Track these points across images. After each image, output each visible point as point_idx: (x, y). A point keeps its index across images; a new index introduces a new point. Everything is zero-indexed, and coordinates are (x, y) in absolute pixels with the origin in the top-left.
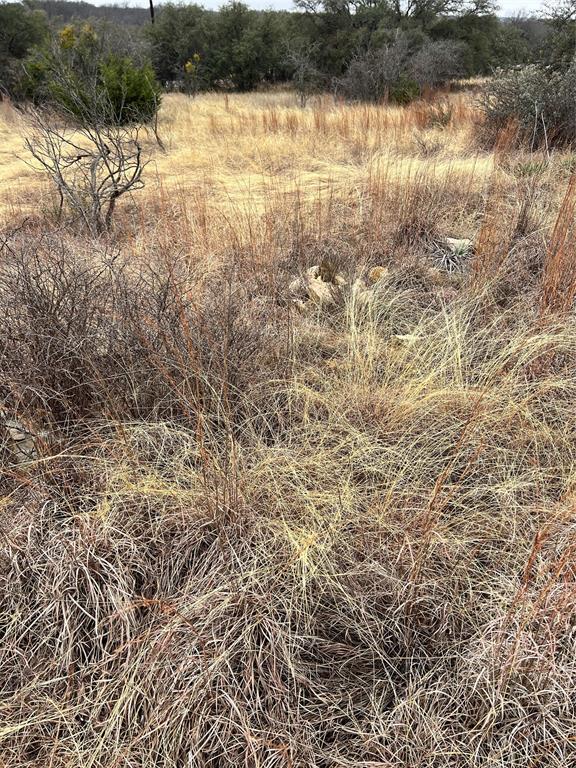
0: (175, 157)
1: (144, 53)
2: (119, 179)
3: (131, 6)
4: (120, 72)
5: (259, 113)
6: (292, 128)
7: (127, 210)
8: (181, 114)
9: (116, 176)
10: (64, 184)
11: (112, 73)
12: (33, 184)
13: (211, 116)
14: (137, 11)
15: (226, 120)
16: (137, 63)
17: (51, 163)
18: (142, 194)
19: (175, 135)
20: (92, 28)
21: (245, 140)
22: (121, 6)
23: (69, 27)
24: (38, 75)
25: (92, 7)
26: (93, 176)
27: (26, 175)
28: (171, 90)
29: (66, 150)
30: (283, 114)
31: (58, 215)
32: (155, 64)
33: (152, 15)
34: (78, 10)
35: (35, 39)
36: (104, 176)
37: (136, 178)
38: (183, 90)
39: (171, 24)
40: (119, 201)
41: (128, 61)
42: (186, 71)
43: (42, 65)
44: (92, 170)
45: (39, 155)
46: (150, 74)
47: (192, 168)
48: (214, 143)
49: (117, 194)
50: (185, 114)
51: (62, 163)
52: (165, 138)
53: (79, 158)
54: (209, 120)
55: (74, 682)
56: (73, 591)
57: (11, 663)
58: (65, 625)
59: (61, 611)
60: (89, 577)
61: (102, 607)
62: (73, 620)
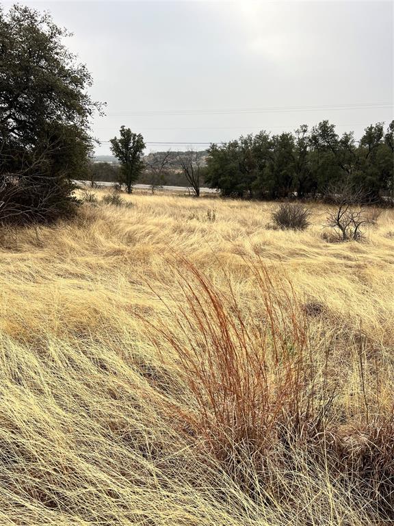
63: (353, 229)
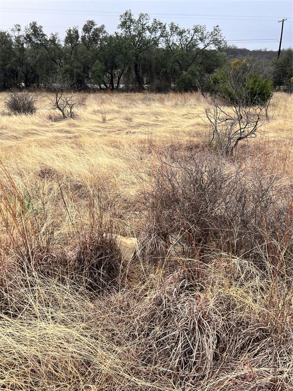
0: (273, 124)
1: (270, 73)
2: (244, 131)
3: (268, 50)
4: (255, 81)
7: (243, 146)
8: (282, 103)
9: (242, 130)
10: (217, 131)
11: (252, 81)
12: (201, 129)
14: (271, 53)
16: (265, 77)
17: (213, 121)
18: (252, 140)
19: (276, 113)
20: (247, 61)
22: (263, 50)
23: (237, 60)
24: (216, 82)
25: (249, 51)
26: (231, 129)
27: (199, 125)
28: (279, 90)
29: (221, 115)
31: (210, 145)
32: (275, 78)
33: (279, 55)
34: (241, 53)
35: (218, 65)
36: (236, 130)
37: (252, 133)
38: (285, 91)
39: (288, 59)
40: (240, 142)
41: (261, 76)
42: (290, 81)
43: (219, 77)
44: (232, 126)
45: (210, 117)
46: (270, 83)
49: (240, 139)
50: (284, 103)
51: (218, 121)
52: (270, 114)
53: (227, 120)
55: (175, 376)
56: (186, 330)
57: (151, 350)
58: (180, 346)
59: (179, 337)
60: (197, 328)
61: (198, 346)
62: (183, 344)
63: (69, 110)
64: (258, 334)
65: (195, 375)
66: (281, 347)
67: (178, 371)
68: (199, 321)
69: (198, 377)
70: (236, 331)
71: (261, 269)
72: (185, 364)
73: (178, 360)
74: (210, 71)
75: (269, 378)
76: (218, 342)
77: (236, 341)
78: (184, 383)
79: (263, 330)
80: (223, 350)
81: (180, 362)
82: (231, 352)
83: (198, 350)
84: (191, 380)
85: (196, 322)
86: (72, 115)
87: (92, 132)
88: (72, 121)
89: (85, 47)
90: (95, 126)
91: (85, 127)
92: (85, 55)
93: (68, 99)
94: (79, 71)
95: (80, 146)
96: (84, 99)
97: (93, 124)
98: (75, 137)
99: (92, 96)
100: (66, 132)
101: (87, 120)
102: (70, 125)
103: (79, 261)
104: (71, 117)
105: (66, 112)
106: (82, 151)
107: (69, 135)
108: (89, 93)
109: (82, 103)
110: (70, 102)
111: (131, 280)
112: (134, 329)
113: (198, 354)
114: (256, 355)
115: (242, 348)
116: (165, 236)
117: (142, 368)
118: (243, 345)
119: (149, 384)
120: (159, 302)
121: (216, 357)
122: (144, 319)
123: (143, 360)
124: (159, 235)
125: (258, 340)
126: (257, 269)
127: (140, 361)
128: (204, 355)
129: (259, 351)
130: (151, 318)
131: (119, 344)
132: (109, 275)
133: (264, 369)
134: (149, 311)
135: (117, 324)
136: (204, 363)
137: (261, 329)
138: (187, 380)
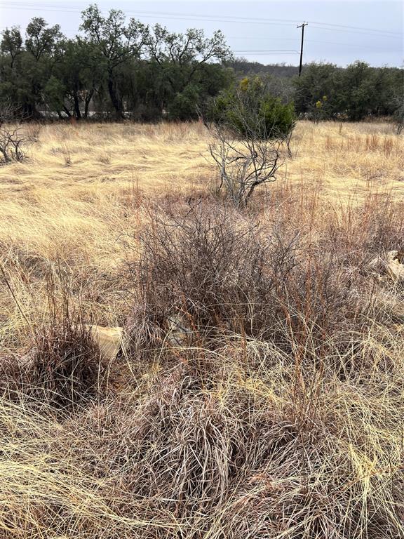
0: (297, 162)
1: (290, 95)
2: (260, 174)
3: (286, 65)
4: (272, 106)
5: (364, 136)
6: (388, 149)
7: (261, 194)
8: (307, 134)
9: (258, 172)
10: (225, 174)
11: (268, 107)
12: (205, 172)
13: (328, 137)
14: (291, 68)
15: (338, 140)
16: (284, 101)
17: (220, 160)
18: (271, 185)
19: (301, 148)
20: (261, 79)
21: (350, 155)
22: (280, 65)
23: (247, 78)
24: (222, 107)
25: (262, 66)
26: (244, 171)
27: (203, 167)
28: (302, 118)
29: (231, 153)
30: (382, 138)
31: (218, 193)
32: (296, 102)
33: (300, 71)
34: (253, 68)
35: (224, 84)
36: (250, 172)
37: (271, 175)
38: (310, 119)
39: (312, 77)
40: (257, 188)
41: (279, 100)
42: (315, 106)
43: (225, 100)
44: (244, 167)
45: (215, 156)
46: (291, 108)
47: (309, 170)
48: (327, 155)
49: (256, 183)
50: (309, 134)
51: (227, 161)
52: (293, 149)
53: (238, 158)
54: (326, 139)
55: (181, 506)
56: (192, 443)
57: (147, 477)
58: (184, 465)
59: (183, 454)
60: (205, 437)
61: (208, 461)
62: (188, 462)
63: (14, 149)
64: (284, 435)
65: (207, 500)
66: (311, 448)
67: (185, 498)
68: (208, 429)
69: (210, 502)
70: (256, 435)
71: (286, 351)
72: (194, 487)
73: (182, 484)
74: (213, 93)
75: (298, 490)
76: (235, 452)
77: (257, 448)
78: (193, 513)
79: (289, 429)
80: (242, 461)
81: (186, 486)
82: (251, 463)
83: (209, 467)
84: (201, 508)
85: (204, 430)
86: (19, 157)
87: (51, 180)
88: (19, 165)
89: (32, 56)
90: (54, 172)
91: (39, 174)
92: (33, 68)
93: (11, 133)
94: (26, 91)
95: (33, 202)
96: (36, 134)
97: (52, 169)
98: (26, 189)
99: (48, 128)
100: (11, 181)
101: (43, 164)
102: (16, 171)
103: (38, 367)
104: (18, 159)
105: (9, 153)
106: (36, 209)
107: (16, 186)
108: (44, 123)
109: (33, 139)
110: (13, 138)
111: (117, 385)
112: (123, 451)
113: (209, 472)
114: (282, 462)
115: (265, 456)
116: (161, 321)
117: (134, 503)
118: (266, 451)
119: (144, 523)
120: (155, 411)
121: (232, 473)
122: (135, 437)
123: (136, 492)
124: (151, 319)
125: (283, 442)
126: (280, 352)
127: (131, 494)
128: (216, 472)
129: (285, 457)
130: (146, 434)
131: (101, 475)
132: (84, 382)
133: (291, 478)
134: (142, 424)
135: (99, 448)
136: (217, 482)
137: (286, 428)
138: (196, 509)
